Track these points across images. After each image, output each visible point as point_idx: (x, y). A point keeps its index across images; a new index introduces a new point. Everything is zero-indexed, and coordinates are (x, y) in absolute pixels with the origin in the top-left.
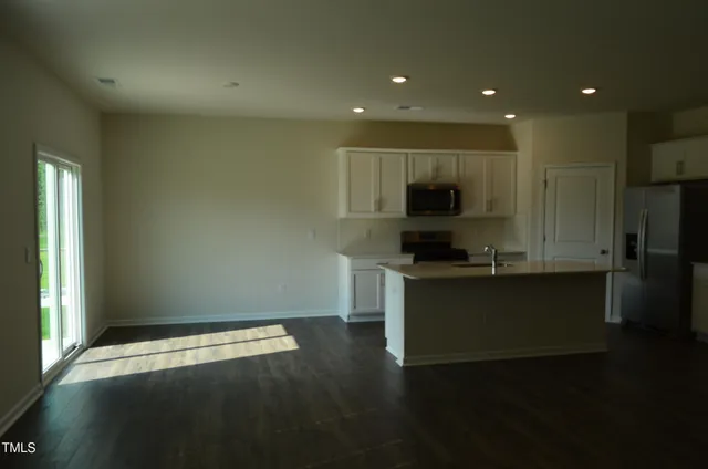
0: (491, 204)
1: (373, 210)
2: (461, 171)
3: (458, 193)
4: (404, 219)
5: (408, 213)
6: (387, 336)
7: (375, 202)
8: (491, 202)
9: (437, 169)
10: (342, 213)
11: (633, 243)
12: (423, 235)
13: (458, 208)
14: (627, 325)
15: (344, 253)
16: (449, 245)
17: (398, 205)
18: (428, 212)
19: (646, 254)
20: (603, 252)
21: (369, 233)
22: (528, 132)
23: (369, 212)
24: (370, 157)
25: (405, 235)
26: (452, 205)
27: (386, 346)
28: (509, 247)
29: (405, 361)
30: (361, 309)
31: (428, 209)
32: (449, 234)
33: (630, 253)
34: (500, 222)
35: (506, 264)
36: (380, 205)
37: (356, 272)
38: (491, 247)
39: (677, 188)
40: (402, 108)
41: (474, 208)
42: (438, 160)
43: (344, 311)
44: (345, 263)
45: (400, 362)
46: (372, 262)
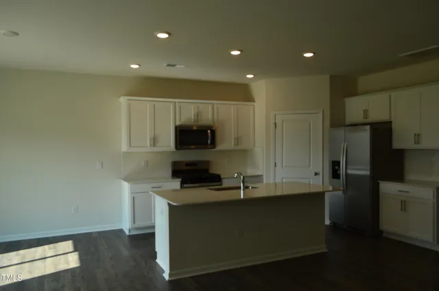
0: (238, 140)
1: (149, 145)
2: (216, 117)
3: (213, 132)
4: (173, 152)
5: (176, 148)
6: (157, 250)
7: (150, 139)
8: (238, 138)
9: (198, 115)
10: (124, 148)
11: (336, 168)
12: (188, 164)
13: (213, 144)
14: (334, 226)
15: (126, 179)
16: (207, 170)
17: (169, 141)
18: (193, 147)
19: (347, 175)
20: (316, 174)
21: (147, 163)
22: (262, 88)
23: (146, 147)
24: (146, 104)
25: (175, 164)
26: (209, 141)
27: (155, 258)
28: (250, 172)
29: (170, 275)
30: (138, 224)
31: (193, 144)
32: (207, 163)
33: (335, 174)
34: (243, 154)
35: (250, 186)
36: (154, 141)
37: (134, 195)
38: (239, 174)
39: (368, 127)
40: (168, 65)
41: (225, 143)
42: (198, 108)
43: (126, 226)
44: (126, 186)
45: (166, 276)
46: (147, 187)
